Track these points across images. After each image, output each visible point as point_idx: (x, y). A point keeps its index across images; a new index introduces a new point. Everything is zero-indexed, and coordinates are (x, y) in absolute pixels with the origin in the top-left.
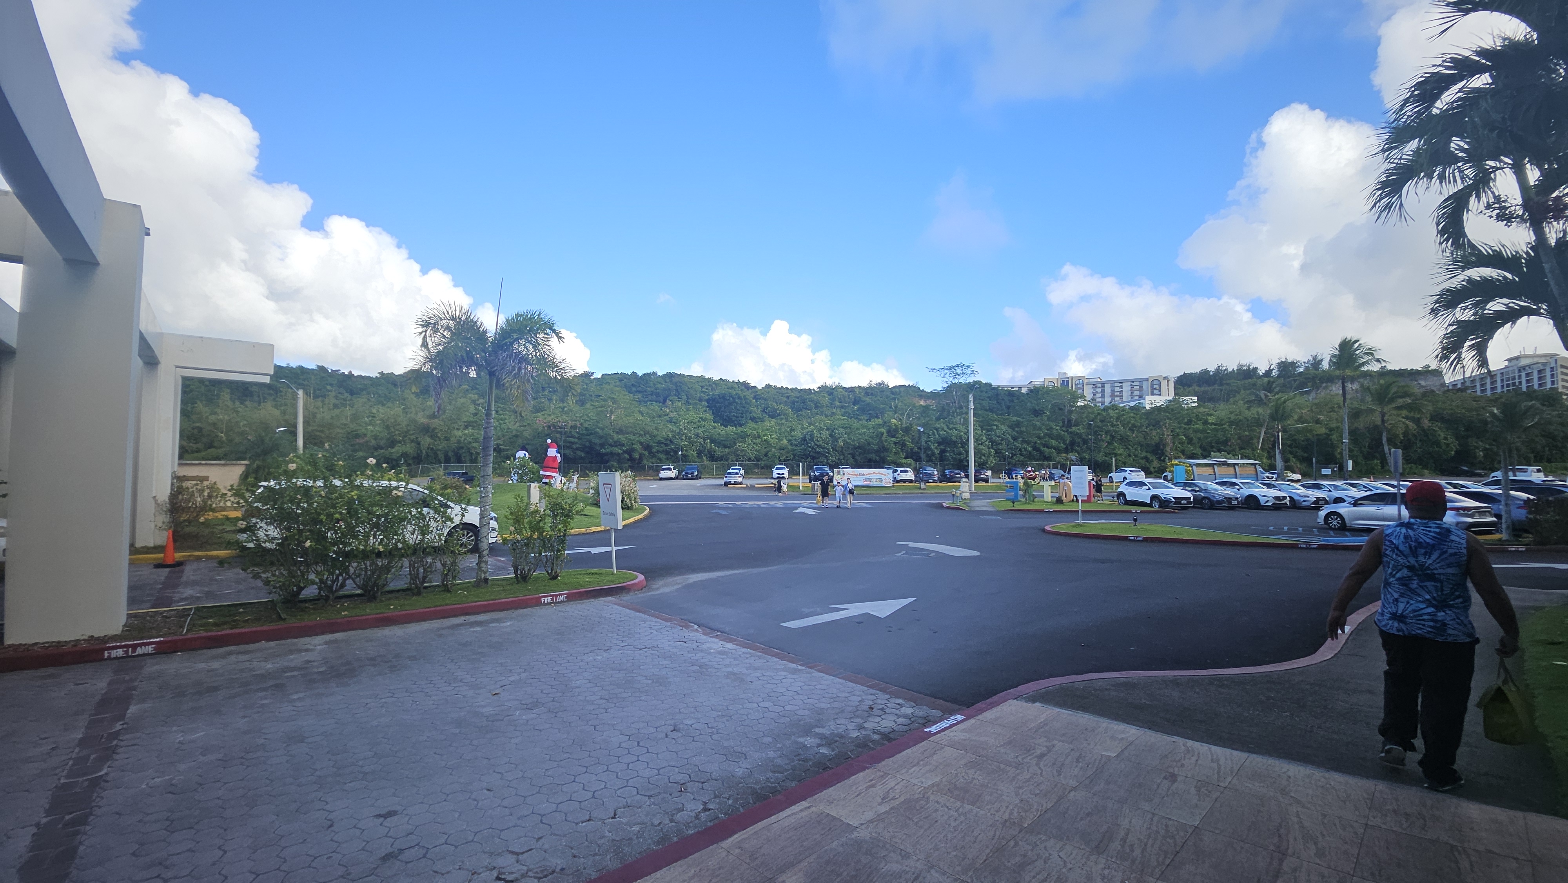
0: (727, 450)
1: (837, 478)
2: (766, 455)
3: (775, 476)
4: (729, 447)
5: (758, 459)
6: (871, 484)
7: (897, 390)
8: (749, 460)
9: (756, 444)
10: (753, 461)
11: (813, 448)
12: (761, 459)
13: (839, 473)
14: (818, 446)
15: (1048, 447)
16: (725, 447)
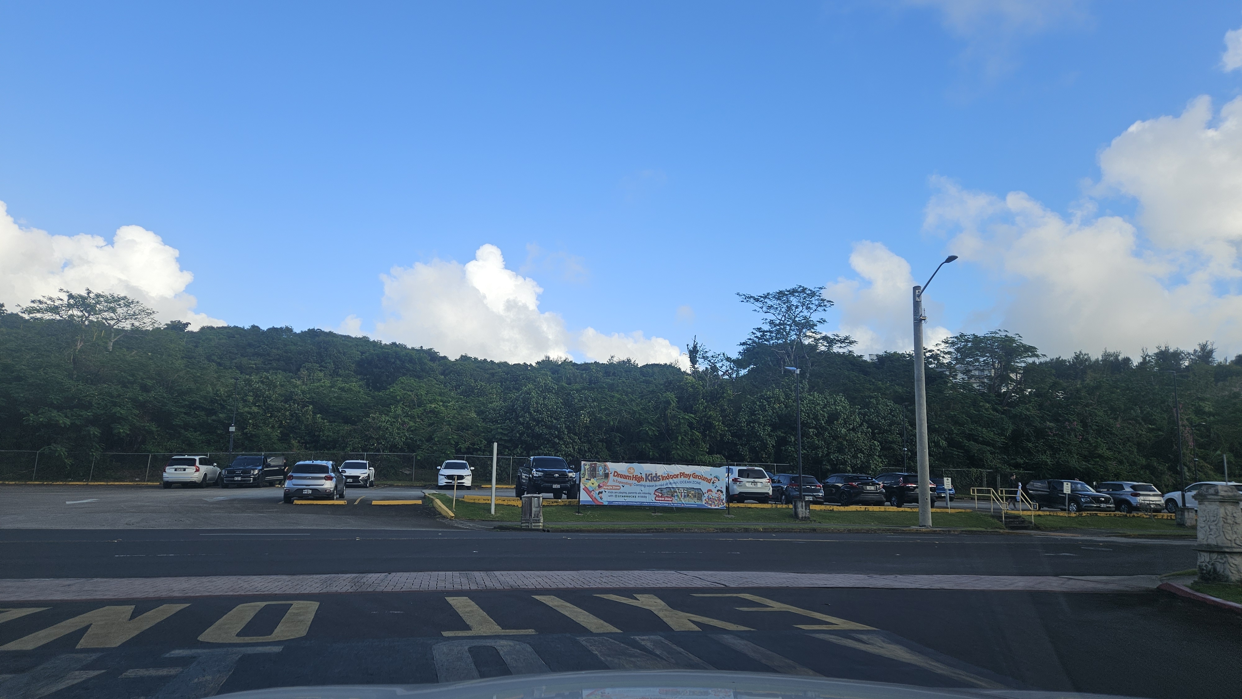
0: (348, 427)
1: (589, 484)
2: (430, 439)
3: (442, 481)
4: (354, 423)
5: (412, 447)
6: (675, 502)
7: (650, 371)
8: (393, 448)
9: (412, 417)
10: (402, 450)
11: (528, 427)
12: (419, 447)
13: (593, 473)
14: (538, 422)
15: (976, 441)
16: (347, 421)
